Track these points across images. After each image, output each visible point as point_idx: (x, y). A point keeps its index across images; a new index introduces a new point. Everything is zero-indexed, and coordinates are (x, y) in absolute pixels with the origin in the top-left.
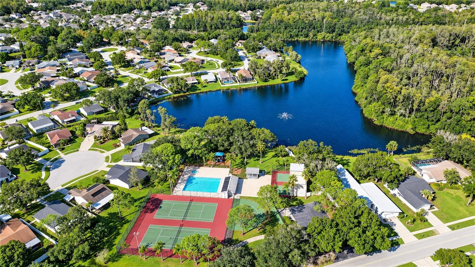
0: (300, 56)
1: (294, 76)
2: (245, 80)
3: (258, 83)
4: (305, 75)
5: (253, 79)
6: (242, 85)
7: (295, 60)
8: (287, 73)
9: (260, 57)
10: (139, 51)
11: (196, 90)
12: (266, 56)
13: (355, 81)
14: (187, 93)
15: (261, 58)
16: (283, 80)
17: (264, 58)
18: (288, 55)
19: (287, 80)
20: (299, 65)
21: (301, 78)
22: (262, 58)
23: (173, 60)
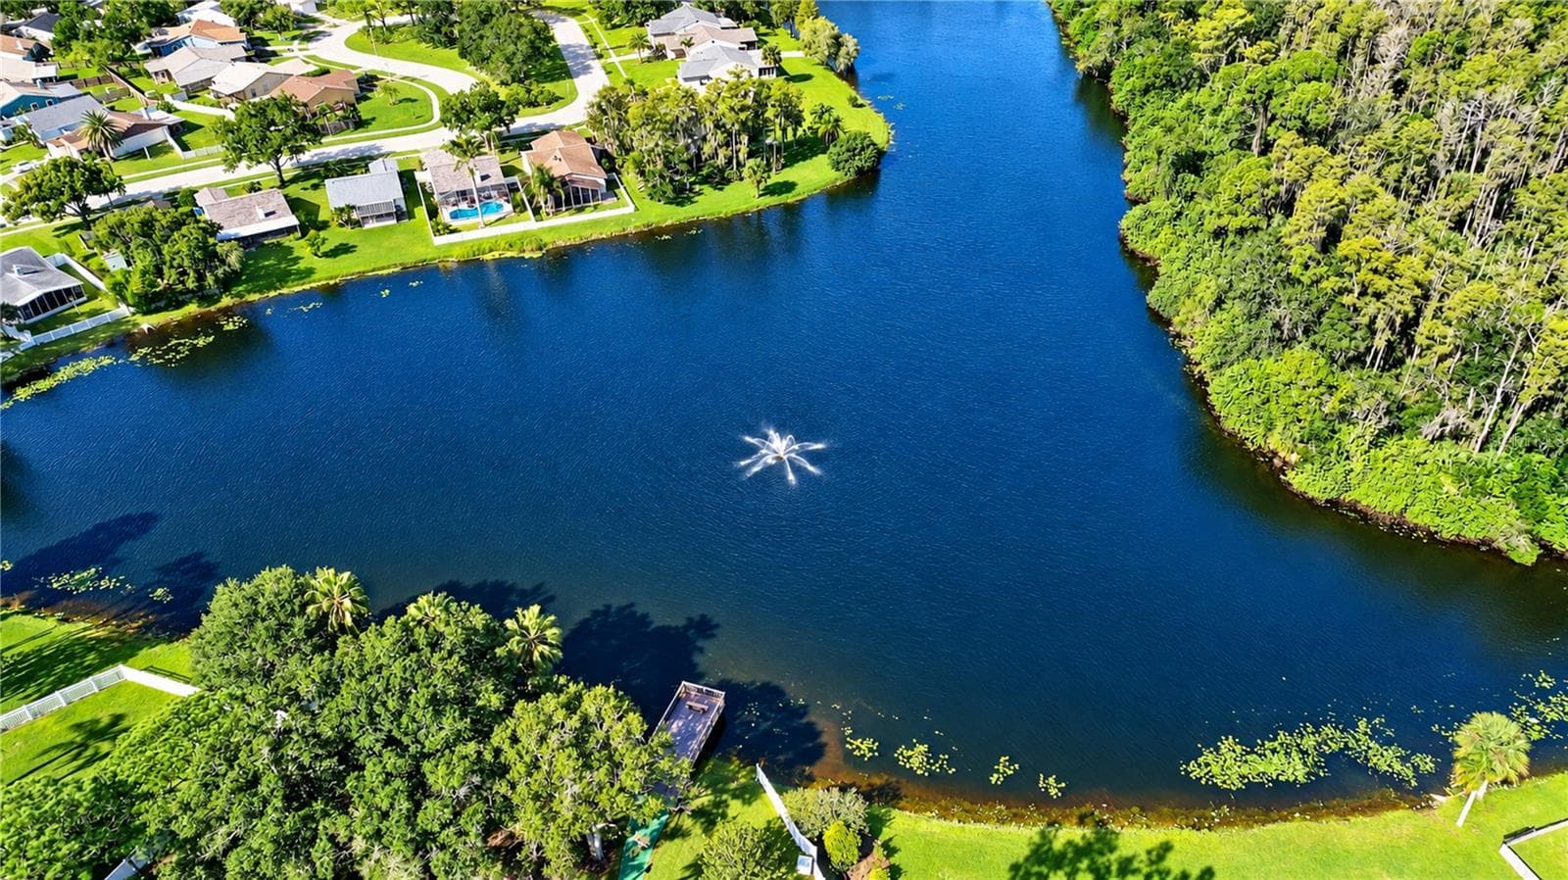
0: (850, 42)
1: (822, 160)
2: (568, 196)
3: (637, 209)
4: (880, 154)
5: (612, 185)
6: (551, 229)
7: (829, 63)
8: (788, 146)
9: (659, 54)
10: (45, 37)
11: (284, 277)
12: (689, 44)
13: (1127, 175)
14: (226, 301)
15: (665, 56)
16: (771, 191)
17: (681, 54)
18: (795, 35)
19: (788, 187)
20: (845, 90)
21: (860, 171)
22: (671, 55)
23: (206, 84)
